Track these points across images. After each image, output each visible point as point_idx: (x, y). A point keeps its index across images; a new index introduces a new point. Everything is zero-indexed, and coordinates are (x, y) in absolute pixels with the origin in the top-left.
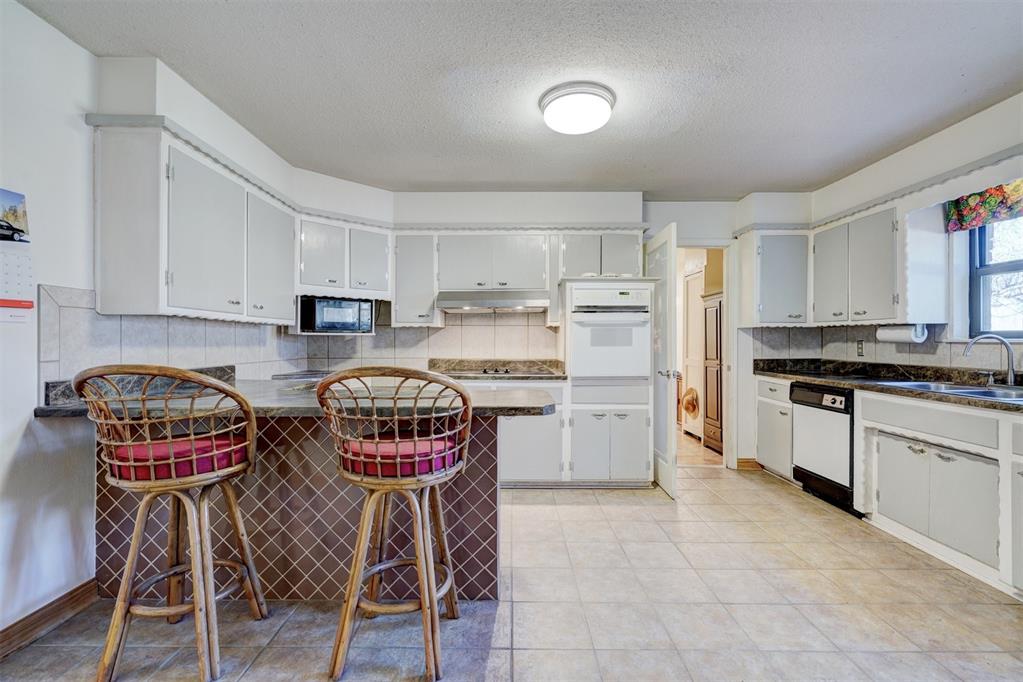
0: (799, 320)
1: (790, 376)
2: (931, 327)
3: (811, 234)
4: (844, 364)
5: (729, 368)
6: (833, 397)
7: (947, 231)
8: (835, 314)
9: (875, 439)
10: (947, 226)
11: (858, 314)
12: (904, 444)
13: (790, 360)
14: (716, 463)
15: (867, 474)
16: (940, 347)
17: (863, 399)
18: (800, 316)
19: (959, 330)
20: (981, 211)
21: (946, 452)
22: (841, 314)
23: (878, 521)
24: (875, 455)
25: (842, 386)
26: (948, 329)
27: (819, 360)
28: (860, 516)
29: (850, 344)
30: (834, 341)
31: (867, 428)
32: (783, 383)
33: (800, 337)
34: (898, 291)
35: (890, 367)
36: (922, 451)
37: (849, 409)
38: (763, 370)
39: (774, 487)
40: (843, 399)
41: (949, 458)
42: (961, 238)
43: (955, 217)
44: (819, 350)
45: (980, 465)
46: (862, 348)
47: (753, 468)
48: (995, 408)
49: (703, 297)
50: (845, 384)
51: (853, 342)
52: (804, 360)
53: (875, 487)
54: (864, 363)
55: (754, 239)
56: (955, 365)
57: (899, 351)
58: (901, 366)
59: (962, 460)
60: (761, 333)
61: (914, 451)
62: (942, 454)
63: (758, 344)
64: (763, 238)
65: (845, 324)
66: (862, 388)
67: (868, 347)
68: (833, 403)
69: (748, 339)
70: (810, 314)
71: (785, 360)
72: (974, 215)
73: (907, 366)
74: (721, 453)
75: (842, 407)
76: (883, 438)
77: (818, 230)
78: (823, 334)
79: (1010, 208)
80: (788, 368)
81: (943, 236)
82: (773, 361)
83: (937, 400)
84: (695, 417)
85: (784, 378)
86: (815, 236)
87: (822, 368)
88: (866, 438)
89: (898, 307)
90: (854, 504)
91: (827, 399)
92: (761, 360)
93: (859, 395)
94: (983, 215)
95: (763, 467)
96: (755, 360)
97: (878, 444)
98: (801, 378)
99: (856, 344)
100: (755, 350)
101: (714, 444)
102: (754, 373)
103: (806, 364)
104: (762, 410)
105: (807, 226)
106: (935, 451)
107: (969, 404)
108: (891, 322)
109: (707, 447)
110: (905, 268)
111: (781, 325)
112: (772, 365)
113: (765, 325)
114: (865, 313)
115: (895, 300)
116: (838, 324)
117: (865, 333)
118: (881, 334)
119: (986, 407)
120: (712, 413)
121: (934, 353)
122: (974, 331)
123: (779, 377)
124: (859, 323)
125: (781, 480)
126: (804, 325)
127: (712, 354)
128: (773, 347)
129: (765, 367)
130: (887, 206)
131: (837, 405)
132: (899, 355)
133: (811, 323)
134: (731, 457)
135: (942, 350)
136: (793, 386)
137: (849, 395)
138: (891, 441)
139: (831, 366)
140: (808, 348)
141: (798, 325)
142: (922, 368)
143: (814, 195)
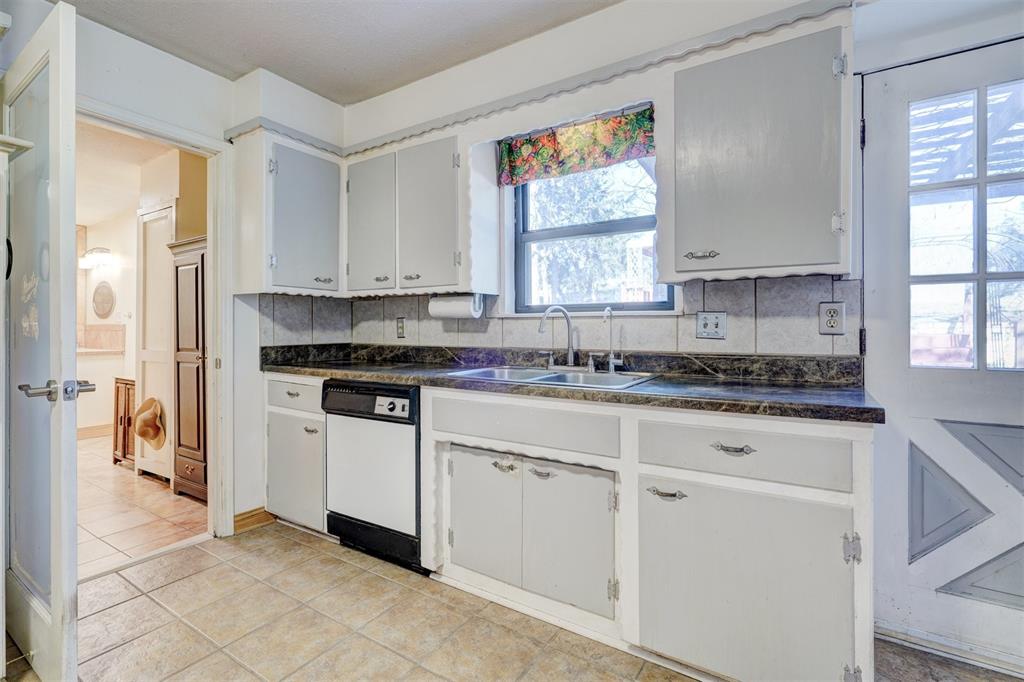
0: (327, 286)
1: (321, 370)
2: (485, 297)
3: (344, 165)
4: (381, 349)
5: (218, 364)
6: (390, 400)
7: (499, 183)
8: (378, 279)
9: (446, 456)
10: (499, 177)
11: (411, 278)
12: (487, 460)
13: (314, 346)
14: (197, 526)
15: (438, 514)
16: (492, 323)
17: (435, 400)
18: (330, 280)
19: (506, 306)
20: (534, 163)
21: (545, 466)
22: (386, 279)
23: (454, 576)
24: (446, 478)
25: (403, 382)
26: (499, 301)
27: (347, 346)
28: (426, 573)
29: (387, 322)
30: (368, 319)
31: (438, 442)
32: (311, 384)
33: (325, 313)
34: (460, 248)
35: (437, 351)
36: (511, 468)
37: (414, 418)
38: (275, 363)
39: (297, 555)
40: (406, 402)
41: (548, 474)
42: (509, 190)
43: (507, 167)
44: (348, 332)
45: (587, 479)
46: (402, 328)
47: (261, 525)
48: (619, 401)
49: (171, 247)
50: (407, 378)
51: (391, 319)
52: (331, 345)
53: (446, 525)
54: (405, 347)
55: (262, 146)
56: (507, 345)
57: (447, 331)
58: (449, 349)
59: (562, 475)
60: (271, 302)
61: (501, 468)
62: (539, 469)
63: (268, 323)
64: (277, 147)
65: (390, 292)
66: (434, 383)
67: (410, 325)
68: (392, 410)
69: (251, 315)
70: (344, 279)
71: (307, 346)
72: (526, 167)
73: (455, 348)
74: (204, 502)
75: (406, 414)
76: (458, 454)
77: (353, 160)
78: (355, 308)
79: (562, 163)
80: (311, 358)
81: (494, 188)
82: (290, 348)
83: (541, 394)
84: (159, 446)
85: (312, 374)
86: (349, 167)
87: (353, 356)
88: (438, 460)
89: (460, 269)
90: (422, 559)
91: (382, 404)
92: (272, 348)
93: (427, 394)
94: (536, 168)
95: (276, 517)
96: (263, 349)
97: (450, 464)
98: (339, 374)
99: (394, 323)
100: (263, 332)
101: (192, 486)
102: (262, 369)
103: (333, 352)
104: (274, 426)
105: (337, 151)
106: (528, 465)
107: (585, 398)
108: (451, 289)
109: (181, 493)
110: (468, 217)
111: (305, 292)
112: (289, 356)
113: (280, 290)
114: (418, 277)
115: (457, 260)
116: (381, 293)
117: (416, 304)
118: (435, 307)
120: (189, 438)
121: (485, 331)
122: (521, 306)
123: (304, 373)
124: (410, 292)
125: (308, 535)
126: (336, 295)
127: (188, 340)
128: (290, 327)
129: (278, 359)
131: (398, 412)
132: (446, 334)
133: (344, 292)
134: (221, 513)
135: (494, 326)
136: (326, 386)
137: (412, 394)
138: (468, 456)
139: (364, 352)
140: (336, 329)
141: (328, 294)
142: (473, 350)
143: (347, 110)
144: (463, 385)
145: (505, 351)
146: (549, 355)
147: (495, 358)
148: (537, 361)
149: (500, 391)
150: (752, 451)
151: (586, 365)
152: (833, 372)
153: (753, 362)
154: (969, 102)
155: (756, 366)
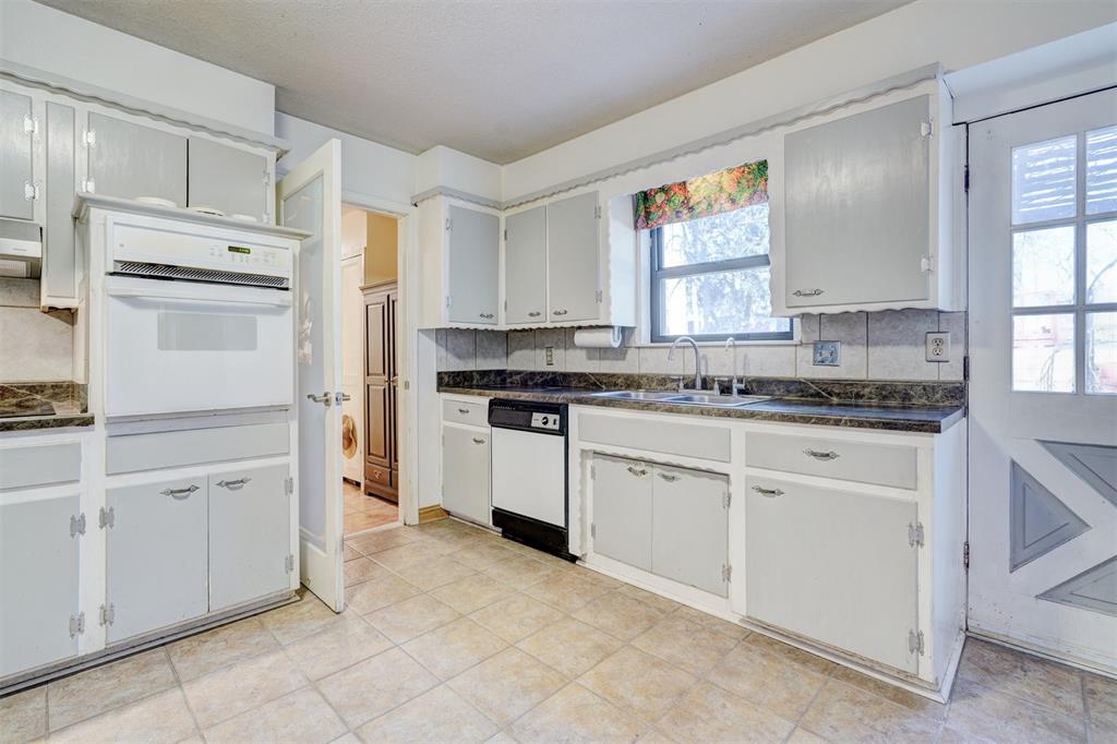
0: (489, 320)
1: (487, 392)
2: (623, 329)
3: (503, 216)
4: (533, 374)
5: (407, 385)
6: (545, 415)
7: (636, 228)
8: (531, 315)
9: (589, 463)
10: (636, 222)
11: (560, 313)
12: (623, 466)
13: (478, 372)
14: (386, 519)
15: (582, 509)
16: (630, 351)
17: (580, 416)
18: (492, 316)
19: (643, 336)
20: (667, 209)
21: (671, 470)
22: (538, 314)
23: (594, 562)
24: (590, 481)
25: (554, 401)
26: (636, 332)
27: (503, 371)
28: (573, 559)
29: (538, 351)
30: (521, 349)
31: (583, 451)
32: (479, 403)
33: (486, 344)
34: (602, 288)
35: (581, 376)
36: (643, 472)
37: (563, 431)
38: (448, 385)
39: (469, 541)
40: (557, 417)
41: (673, 478)
42: (645, 233)
43: (643, 214)
44: (504, 360)
45: (705, 481)
46: (551, 356)
47: (439, 518)
48: (729, 416)
49: (362, 289)
50: (558, 397)
51: (541, 349)
52: (490, 371)
53: (589, 521)
54: (554, 373)
55: (441, 208)
56: (643, 371)
57: (590, 358)
58: (592, 374)
59: (686, 478)
60: (446, 335)
61: (635, 473)
62: (666, 474)
63: (443, 352)
64: (453, 209)
65: (542, 326)
66: (579, 401)
67: (558, 354)
68: (545, 423)
69: (430, 345)
70: (502, 315)
71: (471, 372)
72: (660, 213)
73: (597, 374)
75: (557, 427)
76: (600, 461)
77: (510, 212)
78: (511, 339)
79: (691, 209)
80: (475, 382)
81: (632, 232)
82: (458, 373)
83: (667, 411)
84: (351, 455)
85: (480, 394)
86: (507, 218)
87: (508, 380)
88: (582, 465)
89: (601, 305)
90: (570, 546)
91: (537, 419)
92: (446, 373)
93: (574, 411)
94: (668, 214)
95: (448, 513)
96: (439, 373)
97: (593, 469)
98: (502, 394)
99: (544, 352)
100: (439, 360)
101: (382, 486)
102: (438, 391)
103: (492, 376)
104: (449, 440)
105: (497, 206)
106: (657, 470)
107: (702, 413)
108: (593, 323)
109: (370, 494)
110: (608, 261)
111: (472, 327)
112: (458, 380)
113: (454, 325)
114: (566, 312)
115: (599, 297)
116: (534, 326)
117: (562, 336)
118: (580, 338)
119: (720, 416)
120: (378, 447)
121: (624, 359)
122: (656, 337)
123: (473, 394)
124: (558, 325)
125: (475, 528)
126: (496, 328)
127: (376, 365)
128: (459, 356)
129: (452, 382)
130: (590, 188)
131: (550, 426)
132: (590, 362)
133: (503, 326)
134: (409, 508)
135: (631, 354)
136: (492, 403)
137: (561, 410)
138: (609, 463)
139: (518, 377)
140: (494, 357)
141: (490, 327)
142: (613, 375)
143: (504, 169)
144: (604, 403)
145: (641, 376)
146: (679, 380)
147: (632, 382)
148: (669, 385)
149: (634, 408)
150: (836, 456)
151: (712, 389)
152: (938, 396)
153: (864, 387)
154: (1070, 144)
155: (867, 390)
